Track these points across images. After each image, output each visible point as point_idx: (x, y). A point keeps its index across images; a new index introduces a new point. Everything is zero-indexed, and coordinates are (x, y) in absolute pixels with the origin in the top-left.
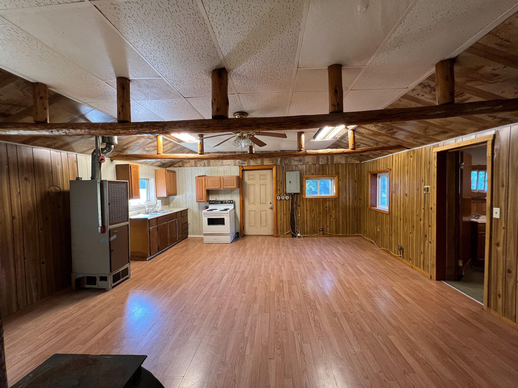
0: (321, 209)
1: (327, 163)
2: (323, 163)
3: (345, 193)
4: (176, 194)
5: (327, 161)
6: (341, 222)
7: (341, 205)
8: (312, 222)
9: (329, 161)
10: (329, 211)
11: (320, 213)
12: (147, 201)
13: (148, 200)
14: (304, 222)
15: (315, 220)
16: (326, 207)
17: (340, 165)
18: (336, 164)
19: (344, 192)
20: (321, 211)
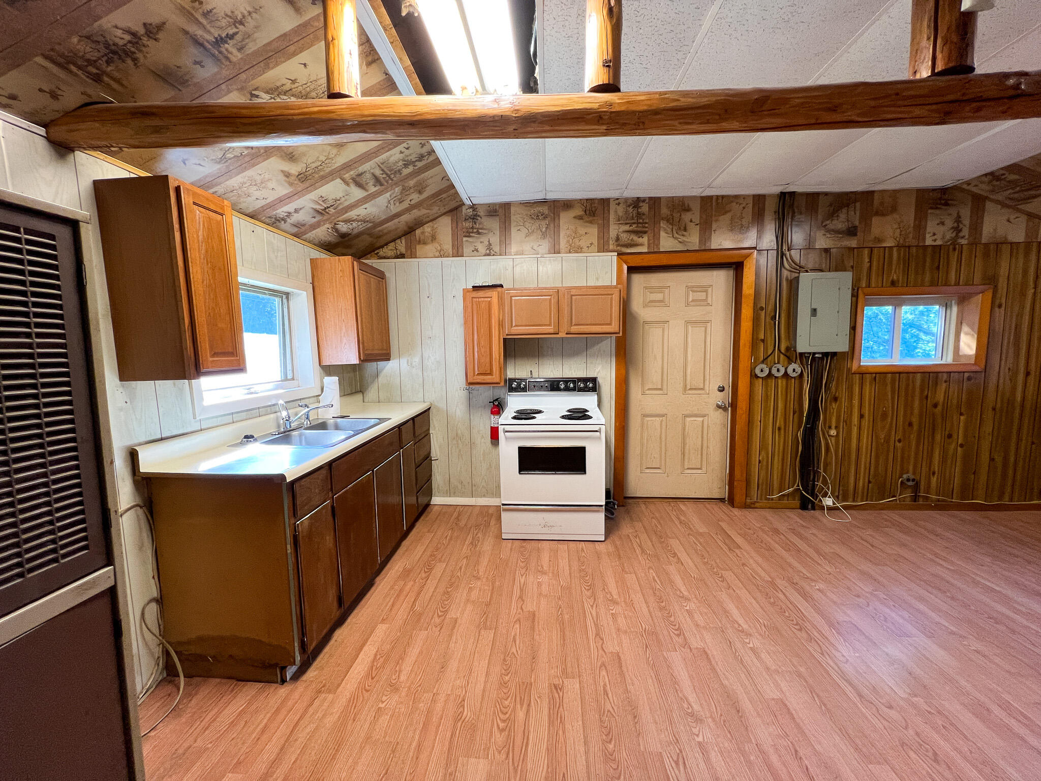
0: (916, 411)
1: (954, 243)
2: (939, 243)
3: (1011, 354)
4: (387, 357)
5: (954, 234)
6: (985, 458)
7: (991, 395)
8: (877, 457)
9: (961, 234)
10: (944, 418)
11: (910, 424)
12: (286, 379)
13: (289, 377)
14: (849, 458)
15: (888, 451)
16: (935, 406)
17: (1006, 249)
18: (986, 245)
19: (1011, 351)
20: (915, 420)
